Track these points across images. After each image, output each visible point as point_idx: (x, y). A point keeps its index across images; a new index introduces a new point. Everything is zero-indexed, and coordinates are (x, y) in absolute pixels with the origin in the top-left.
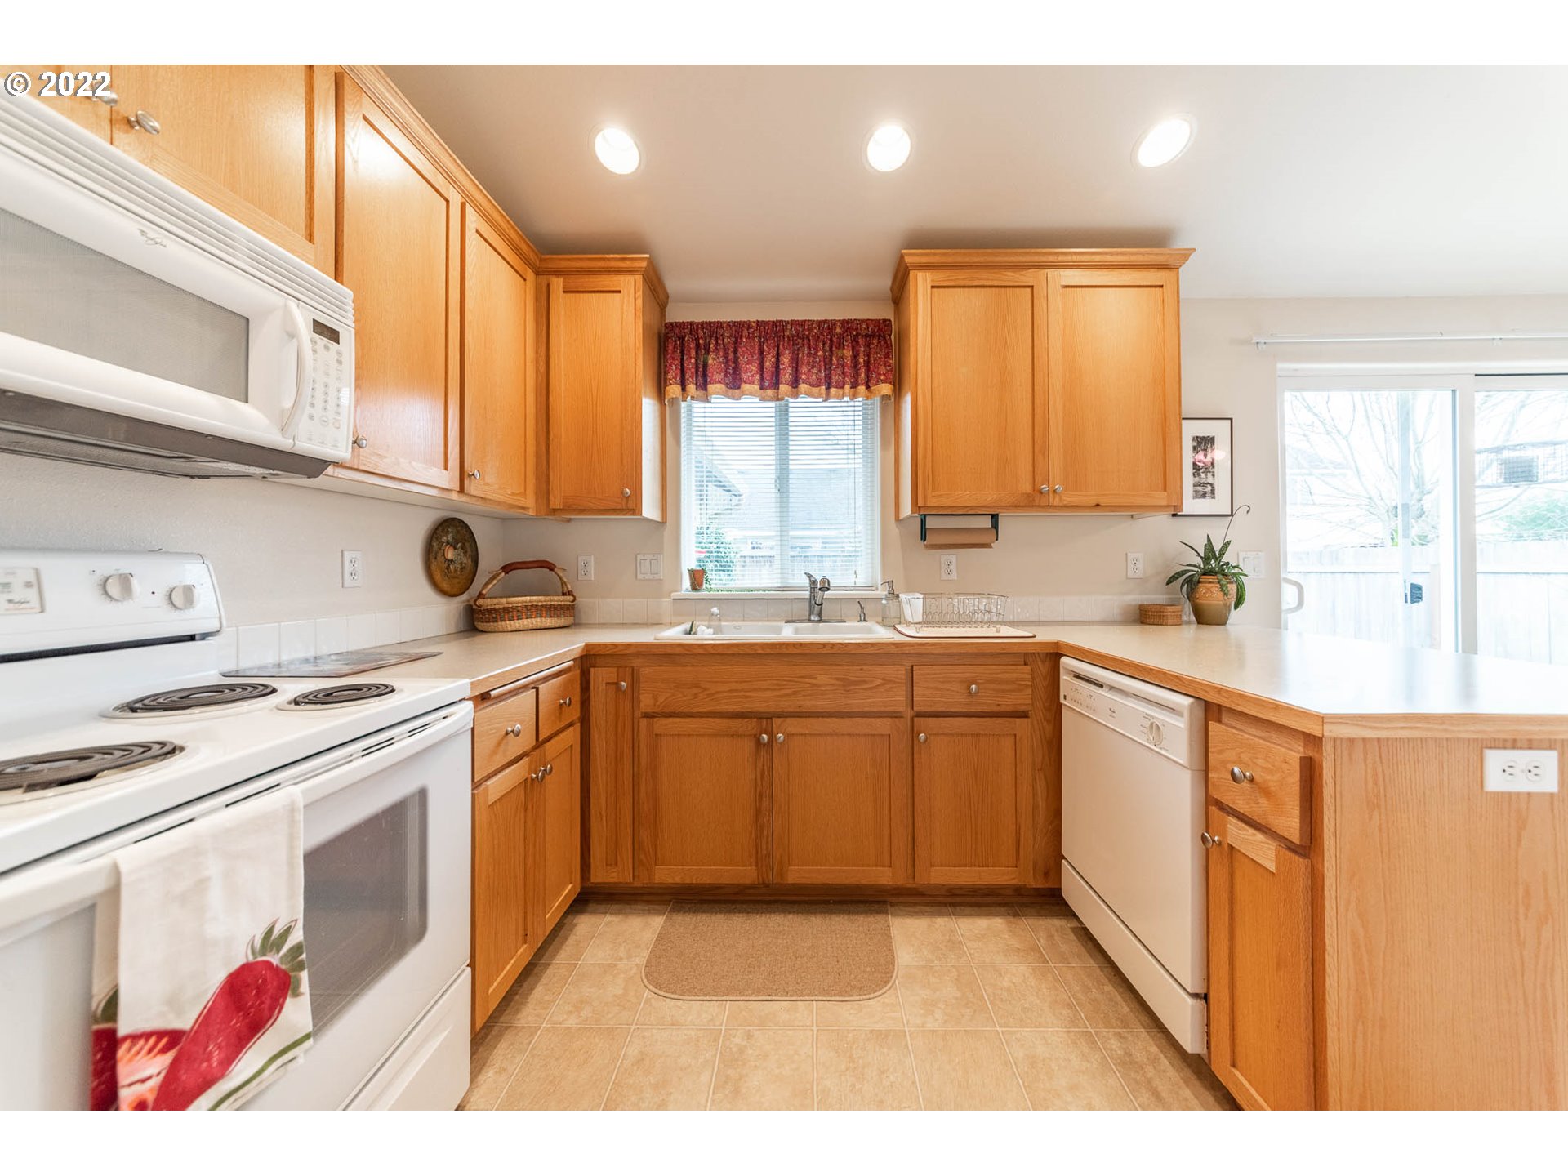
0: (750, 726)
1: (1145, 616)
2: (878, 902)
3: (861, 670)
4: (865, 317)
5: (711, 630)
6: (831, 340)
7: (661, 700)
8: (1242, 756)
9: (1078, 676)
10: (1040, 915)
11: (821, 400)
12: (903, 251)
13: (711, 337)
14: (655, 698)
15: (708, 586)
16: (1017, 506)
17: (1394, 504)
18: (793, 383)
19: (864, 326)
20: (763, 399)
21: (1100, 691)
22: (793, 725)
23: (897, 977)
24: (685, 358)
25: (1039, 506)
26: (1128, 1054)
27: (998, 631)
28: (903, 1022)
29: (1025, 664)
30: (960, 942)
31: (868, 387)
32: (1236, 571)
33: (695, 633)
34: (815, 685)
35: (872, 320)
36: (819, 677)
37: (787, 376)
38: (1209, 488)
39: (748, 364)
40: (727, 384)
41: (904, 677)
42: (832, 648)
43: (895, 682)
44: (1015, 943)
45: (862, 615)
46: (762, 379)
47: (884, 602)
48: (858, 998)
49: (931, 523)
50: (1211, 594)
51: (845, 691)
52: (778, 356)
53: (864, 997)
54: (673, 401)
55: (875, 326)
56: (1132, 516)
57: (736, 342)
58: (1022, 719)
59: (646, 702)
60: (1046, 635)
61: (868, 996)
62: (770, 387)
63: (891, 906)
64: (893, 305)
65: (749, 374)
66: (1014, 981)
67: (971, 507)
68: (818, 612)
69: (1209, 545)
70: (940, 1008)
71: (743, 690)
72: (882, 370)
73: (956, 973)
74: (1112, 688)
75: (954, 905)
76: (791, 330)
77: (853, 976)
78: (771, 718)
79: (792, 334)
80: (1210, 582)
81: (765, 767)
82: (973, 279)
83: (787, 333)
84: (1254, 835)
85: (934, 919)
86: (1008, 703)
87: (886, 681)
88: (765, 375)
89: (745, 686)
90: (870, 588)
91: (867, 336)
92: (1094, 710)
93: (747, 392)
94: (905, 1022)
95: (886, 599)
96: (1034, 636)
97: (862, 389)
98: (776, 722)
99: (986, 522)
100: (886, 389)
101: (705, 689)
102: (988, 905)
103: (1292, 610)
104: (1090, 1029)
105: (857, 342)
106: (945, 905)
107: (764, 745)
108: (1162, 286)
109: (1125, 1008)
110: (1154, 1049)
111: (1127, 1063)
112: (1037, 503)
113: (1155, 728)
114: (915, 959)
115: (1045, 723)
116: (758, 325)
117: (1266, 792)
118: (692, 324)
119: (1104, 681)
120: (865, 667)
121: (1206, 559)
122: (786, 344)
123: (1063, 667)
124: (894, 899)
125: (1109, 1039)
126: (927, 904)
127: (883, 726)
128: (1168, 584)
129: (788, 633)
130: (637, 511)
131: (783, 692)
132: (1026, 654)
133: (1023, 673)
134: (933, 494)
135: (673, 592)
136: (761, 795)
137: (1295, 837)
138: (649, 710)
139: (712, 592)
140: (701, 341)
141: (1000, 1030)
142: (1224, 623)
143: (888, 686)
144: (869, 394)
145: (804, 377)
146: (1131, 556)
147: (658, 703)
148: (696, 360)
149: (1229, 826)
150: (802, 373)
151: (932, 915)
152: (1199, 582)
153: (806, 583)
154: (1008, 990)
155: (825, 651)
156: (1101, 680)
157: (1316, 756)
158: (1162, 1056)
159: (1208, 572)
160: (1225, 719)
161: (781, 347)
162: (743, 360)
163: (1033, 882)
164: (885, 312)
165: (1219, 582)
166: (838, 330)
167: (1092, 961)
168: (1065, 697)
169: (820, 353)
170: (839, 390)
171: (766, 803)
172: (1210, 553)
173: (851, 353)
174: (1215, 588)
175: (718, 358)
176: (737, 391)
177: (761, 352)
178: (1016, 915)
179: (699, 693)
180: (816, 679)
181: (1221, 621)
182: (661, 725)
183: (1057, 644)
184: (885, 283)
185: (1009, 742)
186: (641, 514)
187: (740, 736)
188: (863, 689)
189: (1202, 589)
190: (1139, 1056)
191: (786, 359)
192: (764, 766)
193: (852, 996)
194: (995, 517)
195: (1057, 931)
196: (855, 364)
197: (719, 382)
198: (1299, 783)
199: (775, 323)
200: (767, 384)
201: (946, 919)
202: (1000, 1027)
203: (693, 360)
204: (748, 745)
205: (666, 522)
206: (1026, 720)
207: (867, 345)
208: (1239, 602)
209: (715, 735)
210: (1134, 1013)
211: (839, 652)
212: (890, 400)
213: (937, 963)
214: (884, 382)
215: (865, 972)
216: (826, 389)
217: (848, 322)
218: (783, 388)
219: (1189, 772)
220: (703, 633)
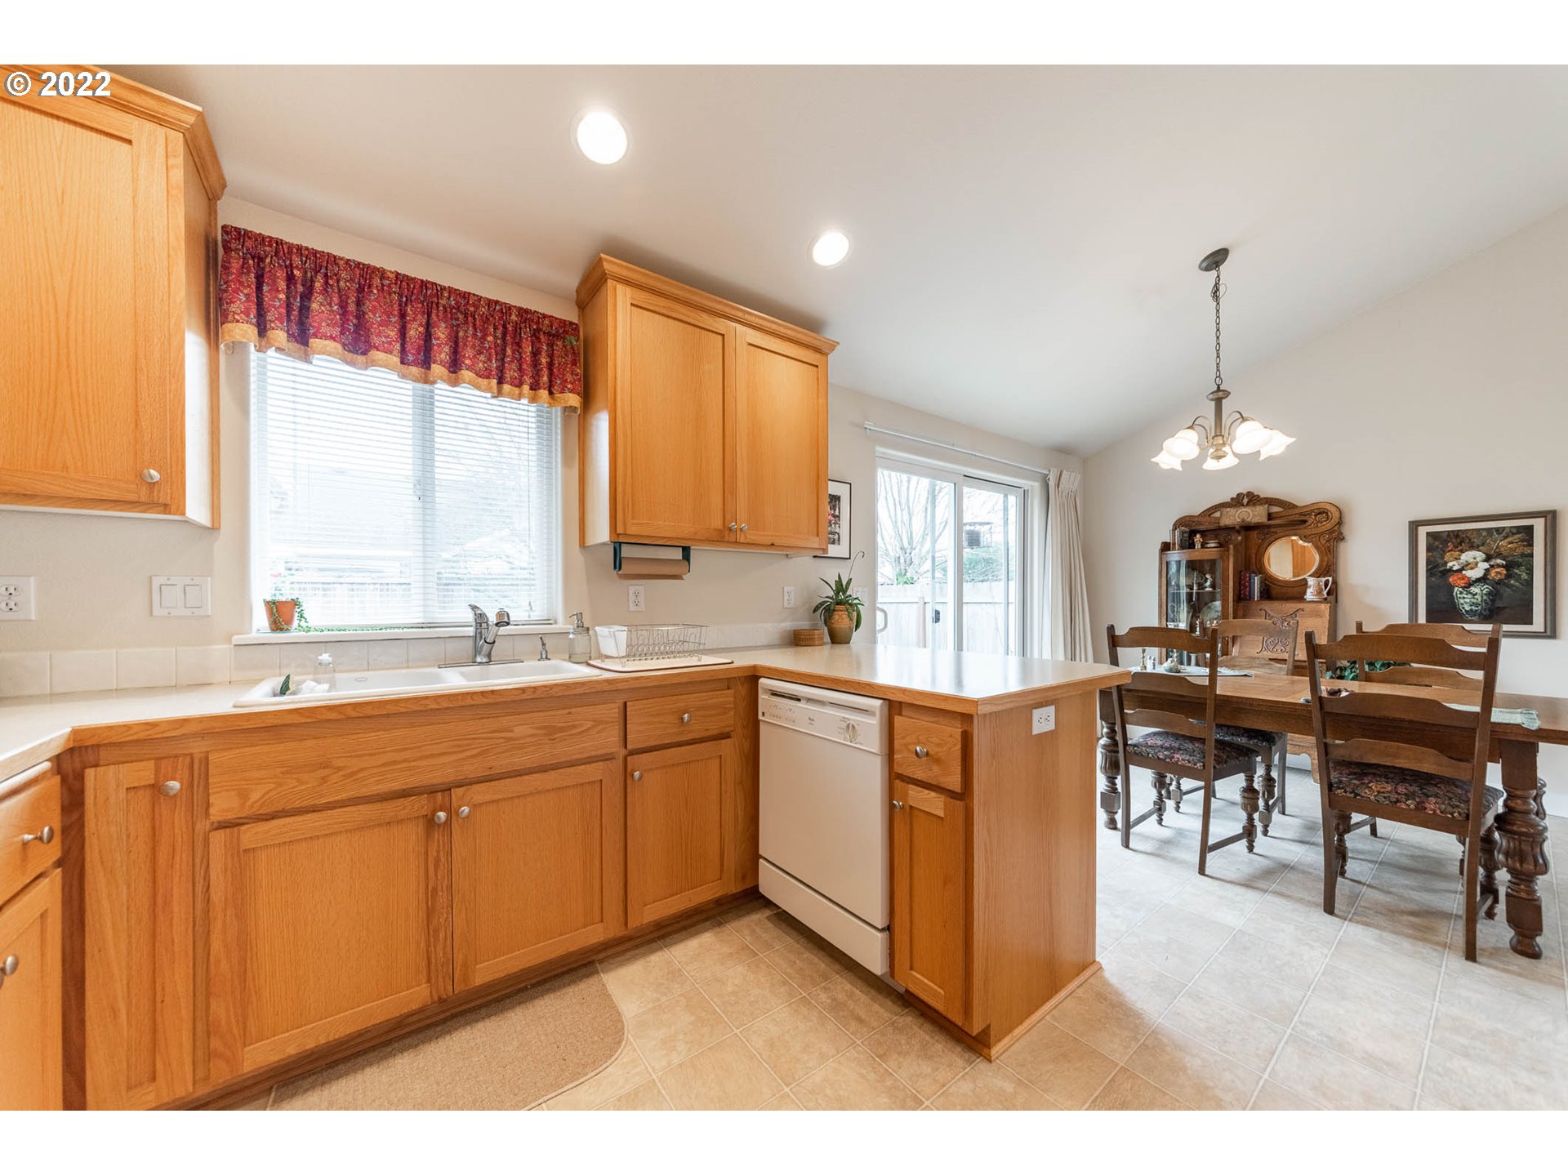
0: (420, 805)
1: (797, 640)
2: (584, 965)
3: (570, 713)
4: (548, 313)
5: (326, 686)
6: (504, 327)
7: (255, 796)
8: (921, 738)
9: (775, 694)
10: (739, 916)
11: (489, 395)
12: (602, 255)
13: (317, 272)
14: (243, 795)
15: (303, 623)
16: (709, 541)
17: (897, 555)
18: (450, 367)
19: (547, 322)
20: (403, 376)
21: (799, 704)
22: (480, 793)
23: (628, 1031)
24: (265, 288)
25: (728, 542)
26: (834, 999)
27: (699, 660)
28: (648, 1072)
29: (728, 689)
30: (679, 970)
31: (551, 393)
32: (856, 601)
33: (294, 693)
34: (511, 739)
35: (556, 319)
36: (516, 729)
37: (443, 356)
38: (836, 537)
39: (380, 325)
40: (344, 345)
41: (617, 715)
42: (534, 692)
43: (607, 723)
44: (726, 950)
45: (544, 652)
46: (403, 351)
47: (571, 636)
48: (593, 1074)
49: (626, 552)
50: (841, 620)
51: (550, 739)
52: (428, 326)
53: (601, 1069)
54: (237, 348)
55: (561, 327)
56: (787, 555)
57: (360, 290)
58: (726, 740)
59: (223, 805)
60: (743, 660)
61: (604, 1066)
62: (415, 363)
63: (599, 964)
64: (576, 309)
65: (384, 339)
66: (736, 983)
67: (669, 539)
68: (487, 653)
69: (839, 582)
70: (680, 1040)
71: (405, 761)
72: (569, 377)
73: (684, 1000)
74: (809, 700)
75: (663, 937)
76: (449, 299)
77: (581, 1054)
78: (450, 790)
79: (450, 305)
80: (841, 611)
81: (441, 854)
82: (672, 310)
83: (443, 302)
84: (929, 794)
85: (648, 959)
86: (714, 727)
87: (598, 722)
88: (408, 347)
89: (408, 754)
90: (547, 622)
91: (549, 334)
92: (794, 721)
93: (380, 362)
94: (651, 1071)
95: (573, 633)
96: (733, 662)
97: (544, 393)
98: (457, 793)
99: (678, 554)
100: (574, 400)
101: (339, 769)
102: (694, 925)
103: (882, 630)
104: (804, 994)
105: (538, 339)
106: (653, 941)
107: (439, 825)
108: (817, 366)
109: (821, 964)
110: (848, 987)
111: (836, 1007)
112: (726, 539)
113: (851, 728)
114: (642, 1005)
115: (744, 740)
116: (396, 277)
117: (938, 761)
118: (279, 242)
119: (802, 695)
120: (573, 710)
121: (837, 594)
122: (441, 314)
123: (762, 688)
124: (601, 956)
125: (819, 995)
126: (637, 947)
127: (594, 771)
128: (814, 612)
129: (455, 680)
130: (173, 508)
131: (469, 753)
132: (728, 679)
133: (727, 697)
134: (635, 521)
135: (233, 635)
136: (435, 890)
137: (957, 787)
138: (230, 816)
139: (311, 633)
140: (296, 272)
141: (737, 1031)
142: (849, 643)
143: (601, 727)
144: (551, 401)
145: (468, 362)
146: (786, 589)
147: (249, 803)
148: (288, 298)
149: (910, 792)
150: (464, 356)
151: (644, 955)
152: (834, 610)
153: (469, 617)
154: (734, 993)
155: (525, 697)
156: (799, 694)
157: (969, 729)
158: (855, 989)
159: (839, 603)
160: (904, 713)
161: (434, 316)
162: (374, 318)
163: (734, 888)
164: (570, 314)
165: (847, 610)
166: (514, 317)
167: (789, 938)
168: (763, 714)
169: (490, 338)
170: (514, 388)
171: (442, 898)
172: (840, 588)
173: (530, 348)
174: (845, 615)
175: (330, 305)
176: (361, 358)
177: (403, 315)
178: (720, 924)
179: (328, 776)
180: (512, 731)
181: (846, 641)
182: (250, 835)
183: (754, 667)
184: (572, 281)
185: (715, 764)
186: (183, 514)
187: (400, 822)
188: (571, 735)
189: (836, 616)
190: (841, 997)
191: (441, 333)
192: (438, 852)
193: (587, 1074)
194: (686, 551)
195: (756, 925)
196: (536, 364)
197: (332, 338)
198: (960, 751)
199: (424, 284)
200: (411, 358)
201: (659, 954)
202: (737, 1029)
203: (282, 296)
204: (412, 834)
205: (219, 529)
206: (729, 740)
207: (551, 345)
208: (857, 626)
209: (360, 829)
210: (829, 966)
211: (543, 696)
212: (576, 412)
213: (664, 999)
214: (571, 391)
215: (593, 1043)
216: (498, 383)
217: (527, 311)
218: (437, 369)
219: (880, 757)
220: (312, 690)
